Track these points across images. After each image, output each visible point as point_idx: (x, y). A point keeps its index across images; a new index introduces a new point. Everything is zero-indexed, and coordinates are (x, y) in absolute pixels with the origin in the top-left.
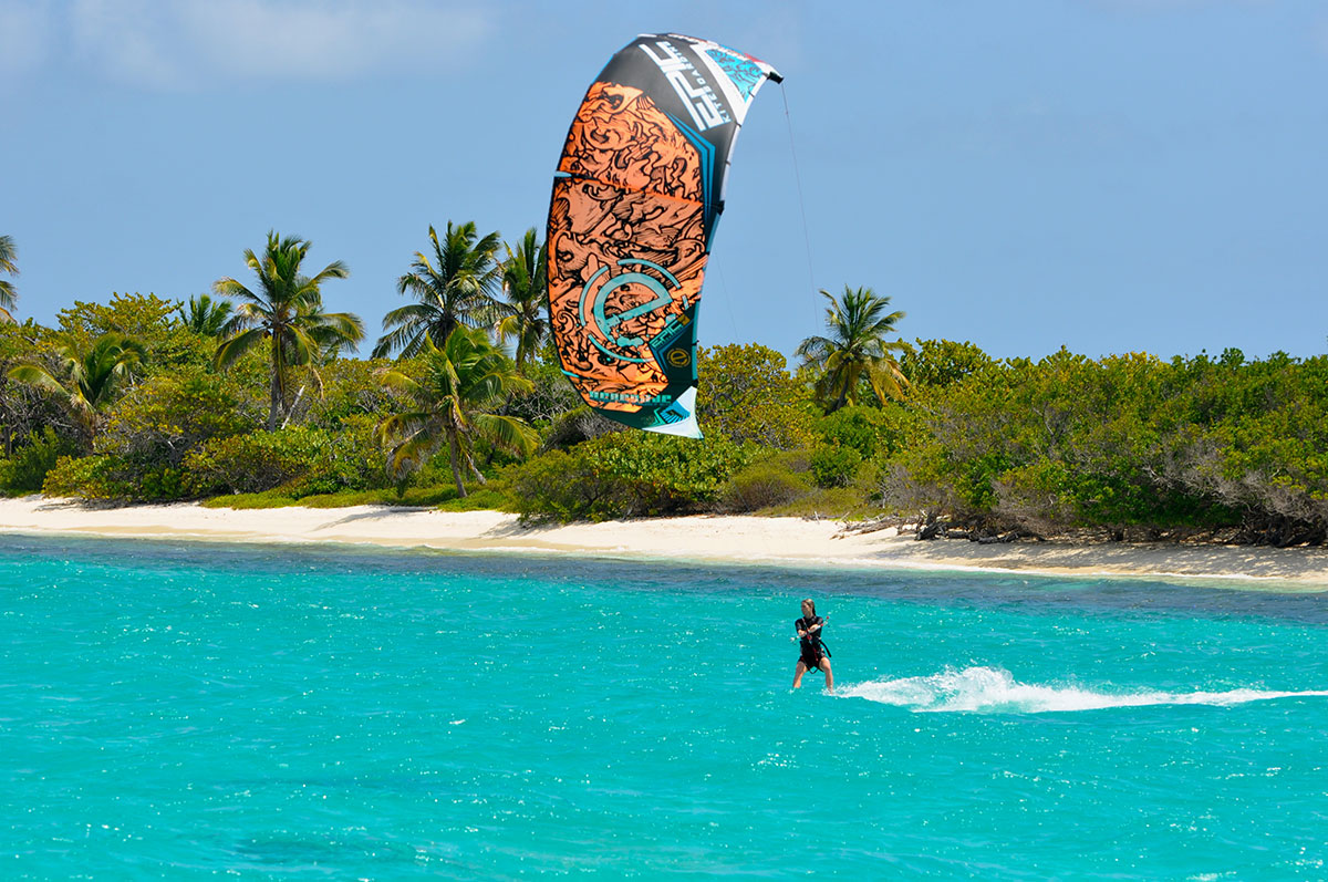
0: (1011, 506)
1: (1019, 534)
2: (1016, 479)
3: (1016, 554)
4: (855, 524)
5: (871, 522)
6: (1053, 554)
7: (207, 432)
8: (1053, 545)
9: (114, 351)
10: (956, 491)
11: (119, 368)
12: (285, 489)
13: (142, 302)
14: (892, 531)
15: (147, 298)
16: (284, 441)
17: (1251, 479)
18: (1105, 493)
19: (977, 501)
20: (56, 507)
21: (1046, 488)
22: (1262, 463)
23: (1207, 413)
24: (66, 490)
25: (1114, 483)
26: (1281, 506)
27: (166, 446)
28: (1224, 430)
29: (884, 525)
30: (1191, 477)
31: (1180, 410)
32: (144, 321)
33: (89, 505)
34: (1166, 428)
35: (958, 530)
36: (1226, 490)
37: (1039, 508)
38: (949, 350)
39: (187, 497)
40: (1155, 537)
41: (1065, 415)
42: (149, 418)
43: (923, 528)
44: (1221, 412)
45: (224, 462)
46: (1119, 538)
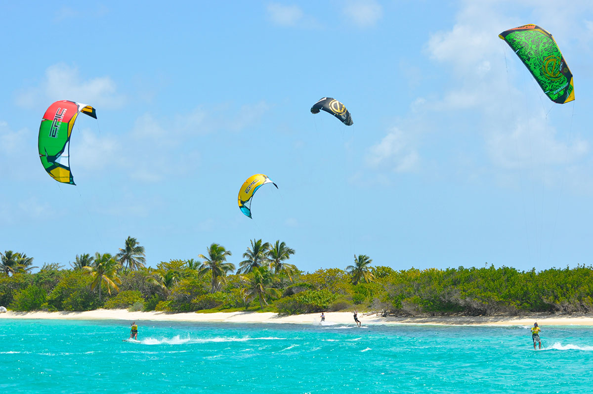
0: (407, 308)
1: (408, 315)
2: (408, 301)
3: (409, 320)
4: (365, 313)
5: (369, 313)
6: (418, 320)
7: (197, 294)
8: (417, 317)
9: (172, 274)
10: (392, 304)
11: (173, 278)
12: (216, 308)
13: (178, 262)
14: (375, 315)
15: (179, 260)
16: (216, 296)
17: (468, 299)
18: (430, 304)
19: (397, 307)
20: (159, 314)
21: (415, 303)
22: (471, 295)
23: (455, 283)
24: (161, 310)
25: (433, 301)
26: (475, 306)
27: (186, 298)
28: (460, 287)
29: (373, 314)
30: (452, 299)
31: (449, 282)
32: (178, 266)
33: (167, 313)
34: (445, 287)
35: (392, 314)
36: (462, 302)
37: (414, 308)
38: (383, 269)
39: (192, 311)
40: (443, 314)
41: (419, 285)
42: (182, 290)
43: (383, 314)
44: (459, 282)
45: (201, 301)
46: (434, 315)
